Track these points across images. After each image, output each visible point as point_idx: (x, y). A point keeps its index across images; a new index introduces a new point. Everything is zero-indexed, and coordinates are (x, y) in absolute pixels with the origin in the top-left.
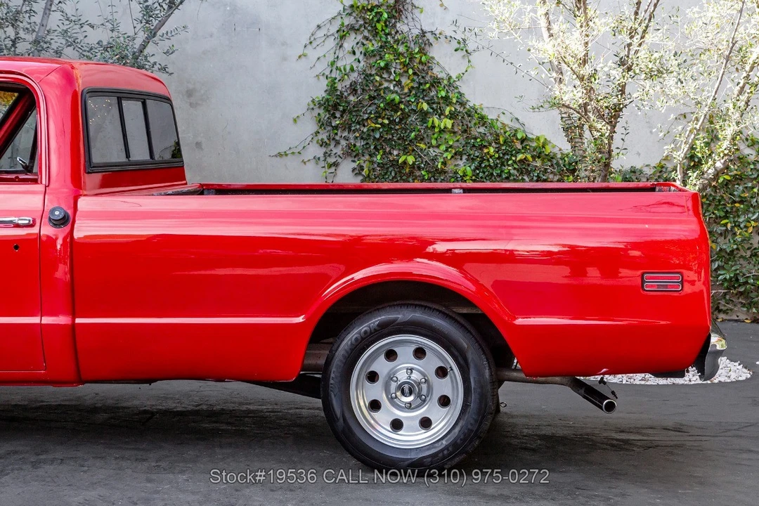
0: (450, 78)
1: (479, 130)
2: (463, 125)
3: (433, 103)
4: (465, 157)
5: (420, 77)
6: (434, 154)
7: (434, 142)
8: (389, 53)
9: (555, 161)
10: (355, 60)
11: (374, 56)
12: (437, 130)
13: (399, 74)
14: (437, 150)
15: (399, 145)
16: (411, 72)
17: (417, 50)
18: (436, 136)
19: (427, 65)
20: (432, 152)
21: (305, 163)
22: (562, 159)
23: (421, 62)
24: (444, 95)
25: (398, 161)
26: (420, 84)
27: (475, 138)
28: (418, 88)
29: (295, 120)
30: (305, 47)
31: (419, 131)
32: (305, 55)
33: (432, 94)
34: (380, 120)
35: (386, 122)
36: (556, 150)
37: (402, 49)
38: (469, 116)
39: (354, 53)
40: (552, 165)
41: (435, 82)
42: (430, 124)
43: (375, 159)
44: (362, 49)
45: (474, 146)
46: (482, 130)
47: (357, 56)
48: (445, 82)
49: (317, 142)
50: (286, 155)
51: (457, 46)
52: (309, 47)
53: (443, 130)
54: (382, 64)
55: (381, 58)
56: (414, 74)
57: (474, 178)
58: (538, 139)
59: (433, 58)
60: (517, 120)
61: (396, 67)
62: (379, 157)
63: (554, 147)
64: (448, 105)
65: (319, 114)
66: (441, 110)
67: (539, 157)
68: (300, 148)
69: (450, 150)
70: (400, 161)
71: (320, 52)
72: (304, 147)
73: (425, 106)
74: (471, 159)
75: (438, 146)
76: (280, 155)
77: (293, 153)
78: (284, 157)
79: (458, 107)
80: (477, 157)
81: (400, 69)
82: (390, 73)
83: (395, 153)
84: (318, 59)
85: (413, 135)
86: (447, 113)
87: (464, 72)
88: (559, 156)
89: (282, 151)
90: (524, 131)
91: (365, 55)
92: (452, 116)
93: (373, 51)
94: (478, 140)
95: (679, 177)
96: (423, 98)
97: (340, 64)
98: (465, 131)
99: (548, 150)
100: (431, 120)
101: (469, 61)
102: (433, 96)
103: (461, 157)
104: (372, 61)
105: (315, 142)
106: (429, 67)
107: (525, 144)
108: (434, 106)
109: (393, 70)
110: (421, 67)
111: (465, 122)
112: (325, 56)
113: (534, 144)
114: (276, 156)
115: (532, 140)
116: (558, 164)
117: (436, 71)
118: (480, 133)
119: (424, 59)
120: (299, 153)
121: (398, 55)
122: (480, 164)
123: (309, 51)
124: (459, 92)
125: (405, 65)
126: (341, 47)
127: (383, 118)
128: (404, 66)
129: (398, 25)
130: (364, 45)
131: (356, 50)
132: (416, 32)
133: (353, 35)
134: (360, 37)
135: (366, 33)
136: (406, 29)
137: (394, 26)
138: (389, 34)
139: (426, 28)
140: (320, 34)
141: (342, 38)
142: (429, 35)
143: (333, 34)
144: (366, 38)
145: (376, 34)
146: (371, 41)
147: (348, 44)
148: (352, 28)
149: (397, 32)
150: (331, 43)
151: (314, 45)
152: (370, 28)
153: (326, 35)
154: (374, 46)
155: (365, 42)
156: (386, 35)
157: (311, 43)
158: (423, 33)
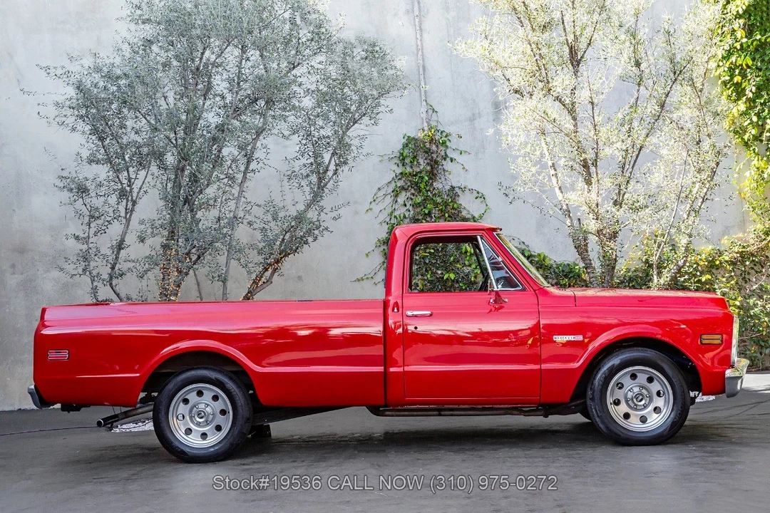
0: (474, 218)
6: (468, 271)
7: (467, 263)
8: (430, 204)
9: (552, 270)
11: (420, 206)
12: (468, 254)
13: (438, 217)
14: (469, 268)
15: (442, 266)
16: (447, 215)
17: (450, 200)
18: (468, 258)
20: (466, 270)
21: (376, 284)
22: (558, 268)
23: (453, 208)
25: (443, 278)
29: (367, 255)
30: (371, 203)
31: (456, 256)
32: (371, 209)
34: (428, 251)
35: (432, 251)
36: (552, 262)
37: (439, 200)
39: (405, 205)
40: (551, 273)
42: (463, 251)
43: (426, 278)
44: (410, 202)
47: (407, 208)
48: (472, 221)
50: (363, 280)
51: (477, 195)
52: (373, 203)
54: (427, 212)
55: (425, 208)
56: (449, 216)
58: (539, 255)
59: (461, 205)
60: (524, 243)
61: (435, 213)
62: (429, 276)
63: (550, 260)
65: (384, 249)
67: (541, 268)
68: (372, 275)
70: (445, 278)
71: (381, 206)
72: (375, 273)
75: (470, 265)
76: (358, 280)
77: (367, 278)
78: (361, 281)
81: (438, 214)
82: (432, 217)
83: (439, 272)
84: (380, 211)
85: (452, 258)
87: (483, 212)
88: (555, 266)
89: (359, 277)
90: (529, 251)
91: (413, 206)
93: (419, 203)
95: (655, 273)
97: (396, 213)
99: (547, 262)
100: (464, 248)
101: (487, 205)
104: (419, 210)
105: (382, 269)
106: (458, 211)
107: (531, 259)
109: (433, 215)
110: (453, 211)
112: (385, 209)
113: (537, 259)
114: (355, 281)
115: (534, 256)
116: (554, 272)
117: (464, 213)
119: (455, 206)
120: (372, 278)
121: (436, 205)
123: (374, 206)
125: (441, 210)
126: (396, 202)
127: (430, 249)
129: (434, 184)
130: (412, 199)
131: (406, 203)
132: (448, 187)
133: (403, 193)
134: (408, 194)
135: (413, 191)
136: (440, 186)
137: (432, 185)
138: (429, 191)
139: (454, 185)
140: (381, 193)
141: (396, 196)
142: (457, 189)
143: (389, 194)
144: (413, 194)
145: (420, 191)
146: (417, 196)
147: (401, 199)
148: (403, 188)
149: (434, 189)
150: (389, 200)
151: (377, 202)
152: (415, 187)
153: (385, 195)
154: (419, 199)
155: (413, 197)
156: (427, 191)
157: (374, 201)
158: (453, 188)
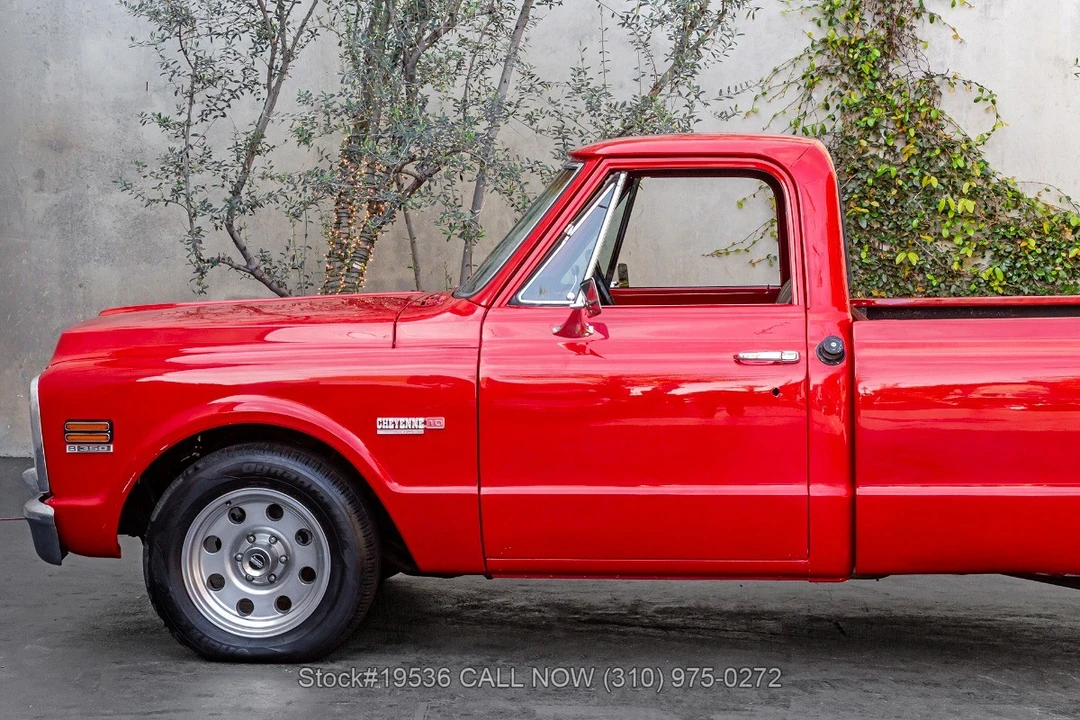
0: (967, 141)
1: (1010, 215)
2: (986, 208)
3: (943, 177)
4: (989, 254)
5: (925, 140)
6: (945, 250)
7: (945, 233)
8: (878, 107)
10: (829, 117)
11: (858, 110)
12: (951, 215)
13: (893, 136)
14: (950, 245)
15: (893, 237)
16: (912, 132)
17: (922, 102)
18: (948, 224)
19: (935, 122)
20: (943, 247)
21: (754, 265)
23: (927, 119)
24: (962, 165)
25: (893, 260)
26: (923, 150)
27: (1007, 227)
28: (920, 155)
29: (740, 205)
30: (756, 99)
31: (923, 217)
32: (755, 112)
33: (941, 164)
34: (866, 203)
35: (876, 204)
37: (896, 100)
38: (998, 194)
39: (827, 107)
41: (947, 147)
42: (941, 207)
43: (856, 258)
44: (838, 102)
45: (1004, 237)
46: (1015, 214)
47: (830, 112)
48: (964, 146)
49: (772, 235)
50: (728, 254)
51: (980, 94)
52: (761, 99)
53: (959, 217)
54: (871, 122)
55: (867, 115)
56: (917, 135)
57: (1005, 283)
59: (942, 113)
60: (1069, 198)
61: (889, 126)
62: (863, 255)
64: (964, 180)
66: (953, 186)
68: (747, 244)
69: (967, 243)
70: (898, 260)
71: (777, 106)
72: (754, 243)
73: (934, 182)
74: (999, 257)
75: (951, 238)
76: (718, 254)
77: (737, 251)
78: (724, 257)
79: (980, 182)
80: (1010, 253)
81: (893, 129)
82: (879, 135)
83: (885, 248)
84: (775, 116)
85: (915, 222)
86: (965, 190)
87: (989, 130)
89: (722, 247)
91: (843, 109)
92: (973, 194)
93: (856, 105)
94: (1012, 229)
96: (928, 170)
97: (807, 123)
98: (990, 216)
100: (943, 201)
101: (997, 116)
102: (943, 167)
103: (984, 253)
104: (854, 118)
105: (768, 234)
106: (937, 126)
108: (945, 181)
109: (882, 131)
110: (926, 125)
111: (990, 204)
112: (784, 112)
114: (712, 255)
117: (948, 131)
118: (1013, 218)
119: (932, 114)
120: (747, 250)
121: (891, 109)
122: (1014, 263)
123: (761, 105)
124: (983, 161)
126: (809, 98)
127: (871, 199)
128: (902, 124)
129: (891, 66)
130: (842, 95)
131: (830, 102)
132: (919, 75)
133: (825, 83)
134: (835, 85)
135: (845, 79)
136: (903, 71)
137: (885, 68)
138: (878, 79)
139: (934, 70)
140: (778, 80)
141: (811, 87)
142: (937, 80)
143: (796, 82)
144: (845, 86)
145: (860, 79)
146: (852, 89)
147: (819, 95)
148: (826, 73)
149: (889, 76)
150: (794, 94)
151: (769, 96)
152: (852, 72)
153: (787, 84)
154: (856, 97)
155: (843, 92)
156: (874, 80)
157: (764, 94)
158: (929, 77)
